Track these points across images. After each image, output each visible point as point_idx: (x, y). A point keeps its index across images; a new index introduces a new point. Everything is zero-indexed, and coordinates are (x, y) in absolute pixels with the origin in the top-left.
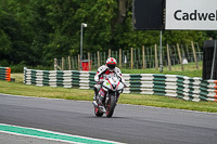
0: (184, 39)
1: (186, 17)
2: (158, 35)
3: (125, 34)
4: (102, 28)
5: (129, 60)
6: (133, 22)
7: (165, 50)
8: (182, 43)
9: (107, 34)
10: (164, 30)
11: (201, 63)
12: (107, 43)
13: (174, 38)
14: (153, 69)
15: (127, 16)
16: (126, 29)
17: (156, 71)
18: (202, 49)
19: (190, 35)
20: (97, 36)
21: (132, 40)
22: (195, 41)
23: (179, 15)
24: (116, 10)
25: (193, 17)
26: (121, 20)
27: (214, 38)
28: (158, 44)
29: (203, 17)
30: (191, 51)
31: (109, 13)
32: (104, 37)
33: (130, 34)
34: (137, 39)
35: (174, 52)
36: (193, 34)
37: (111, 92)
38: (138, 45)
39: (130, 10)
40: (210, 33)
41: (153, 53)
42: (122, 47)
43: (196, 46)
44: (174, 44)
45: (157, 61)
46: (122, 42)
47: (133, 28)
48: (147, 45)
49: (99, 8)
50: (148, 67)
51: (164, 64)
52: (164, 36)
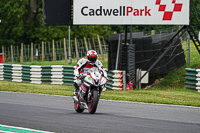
0: (91, 33)
1: (92, 13)
2: (67, 29)
3: (36, 29)
4: (15, 23)
5: (40, 53)
6: (43, 18)
7: (73, 43)
8: (89, 36)
9: (19, 29)
10: (72, 24)
11: (107, 55)
12: (20, 38)
13: (82, 32)
14: (63, 61)
15: (38, 13)
16: (37, 24)
17: (66, 63)
18: (107, 42)
19: (96, 29)
20: (10, 31)
21: (43, 34)
22: (100, 35)
23: (86, 11)
24: (28, 7)
25: (99, 12)
26: (32, 16)
27: (118, 32)
28: (67, 38)
29: (108, 13)
30: (97, 44)
31: (21, 10)
32: (16, 32)
33: (41, 29)
34: (48, 33)
35: (82, 45)
36: (98, 28)
37: (93, 87)
38: (48, 39)
39: (41, 6)
40: (114, 28)
41: (63, 47)
42: (34, 41)
43: (101, 40)
44: (82, 37)
45: (66, 53)
46: (33, 37)
47: (44, 23)
48: (57, 39)
49: (12, 5)
50: (58, 59)
51: (72, 56)
52: (72, 30)
